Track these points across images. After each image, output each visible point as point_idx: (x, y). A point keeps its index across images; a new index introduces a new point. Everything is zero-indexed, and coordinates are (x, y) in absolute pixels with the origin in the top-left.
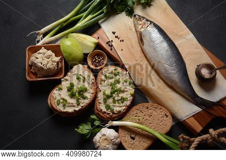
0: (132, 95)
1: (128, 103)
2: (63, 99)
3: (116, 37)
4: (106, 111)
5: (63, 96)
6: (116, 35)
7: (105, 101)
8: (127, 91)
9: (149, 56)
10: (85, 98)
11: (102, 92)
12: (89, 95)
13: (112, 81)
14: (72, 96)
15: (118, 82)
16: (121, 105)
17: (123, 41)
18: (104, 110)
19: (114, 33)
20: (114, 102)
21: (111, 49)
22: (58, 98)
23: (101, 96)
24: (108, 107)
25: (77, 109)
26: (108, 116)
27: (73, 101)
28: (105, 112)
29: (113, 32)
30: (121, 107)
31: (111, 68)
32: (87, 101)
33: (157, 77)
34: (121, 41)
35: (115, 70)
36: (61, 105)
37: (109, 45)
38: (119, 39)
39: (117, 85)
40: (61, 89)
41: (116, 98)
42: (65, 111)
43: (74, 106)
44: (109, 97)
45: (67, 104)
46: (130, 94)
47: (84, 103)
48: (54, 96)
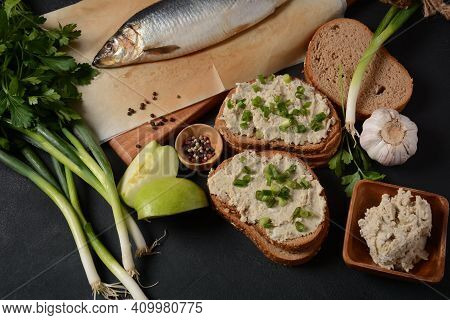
0: (292, 78)
1: (308, 89)
2: (294, 217)
3: (143, 107)
4: (324, 131)
5: (287, 216)
6: (136, 107)
7: (303, 130)
8: (282, 88)
10: (293, 171)
12: (287, 163)
13: (257, 114)
14: (286, 195)
16: (313, 101)
17: (155, 94)
18: (321, 134)
19: (131, 112)
20: (306, 113)
21: (173, 120)
22: (292, 228)
24: (316, 127)
25: (319, 188)
26: (335, 129)
27: (300, 197)
28: (328, 133)
29: (129, 114)
30: (316, 102)
31: (226, 114)
32: (300, 168)
34: (155, 99)
35: (230, 106)
36: (308, 223)
37: (162, 124)
38: (148, 103)
39: (267, 104)
40: (269, 224)
41: (298, 108)
42: (322, 213)
43: (312, 194)
44: (294, 122)
45: (307, 210)
46: (288, 82)
47: (304, 173)
48: (286, 238)
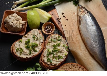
0: (66, 56)
1: (62, 60)
2: (21, 49)
3: (64, 16)
4: (47, 62)
5: (21, 47)
6: (64, 15)
7: (48, 56)
8: (63, 52)
9: (82, 33)
10: (35, 51)
11: (47, 50)
12: (38, 50)
13: (55, 44)
14: (27, 48)
15: (59, 45)
16: (58, 60)
17: (67, 20)
18: (46, 61)
19: (63, 14)
20: (54, 57)
21: (59, 24)
22: (18, 47)
23: (46, 52)
24: (49, 60)
25: (28, 57)
26: (47, 66)
27: (27, 51)
28: (46, 63)
29: (62, 13)
30: (57, 61)
31: (57, 36)
32: (36, 53)
33: (85, 48)
34: (66, 20)
35: (58, 37)
36: (19, 52)
37: (58, 21)
38: (65, 18)
39: (58, 47)
40: (21, 42)
41: (55, 56)
42: (21, 56)
43: (27, 55)
44: (51, 53)
45: (23, 52)
46: (65, 55)
47: (34, 54)
48: (16, 45)
